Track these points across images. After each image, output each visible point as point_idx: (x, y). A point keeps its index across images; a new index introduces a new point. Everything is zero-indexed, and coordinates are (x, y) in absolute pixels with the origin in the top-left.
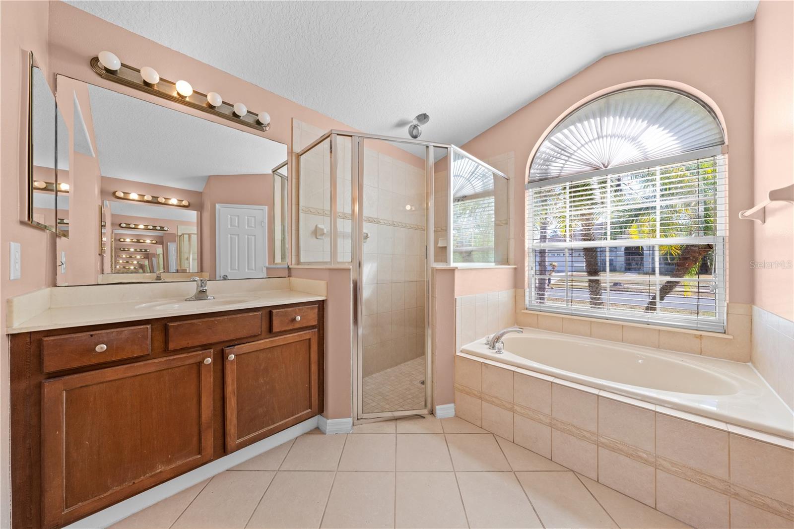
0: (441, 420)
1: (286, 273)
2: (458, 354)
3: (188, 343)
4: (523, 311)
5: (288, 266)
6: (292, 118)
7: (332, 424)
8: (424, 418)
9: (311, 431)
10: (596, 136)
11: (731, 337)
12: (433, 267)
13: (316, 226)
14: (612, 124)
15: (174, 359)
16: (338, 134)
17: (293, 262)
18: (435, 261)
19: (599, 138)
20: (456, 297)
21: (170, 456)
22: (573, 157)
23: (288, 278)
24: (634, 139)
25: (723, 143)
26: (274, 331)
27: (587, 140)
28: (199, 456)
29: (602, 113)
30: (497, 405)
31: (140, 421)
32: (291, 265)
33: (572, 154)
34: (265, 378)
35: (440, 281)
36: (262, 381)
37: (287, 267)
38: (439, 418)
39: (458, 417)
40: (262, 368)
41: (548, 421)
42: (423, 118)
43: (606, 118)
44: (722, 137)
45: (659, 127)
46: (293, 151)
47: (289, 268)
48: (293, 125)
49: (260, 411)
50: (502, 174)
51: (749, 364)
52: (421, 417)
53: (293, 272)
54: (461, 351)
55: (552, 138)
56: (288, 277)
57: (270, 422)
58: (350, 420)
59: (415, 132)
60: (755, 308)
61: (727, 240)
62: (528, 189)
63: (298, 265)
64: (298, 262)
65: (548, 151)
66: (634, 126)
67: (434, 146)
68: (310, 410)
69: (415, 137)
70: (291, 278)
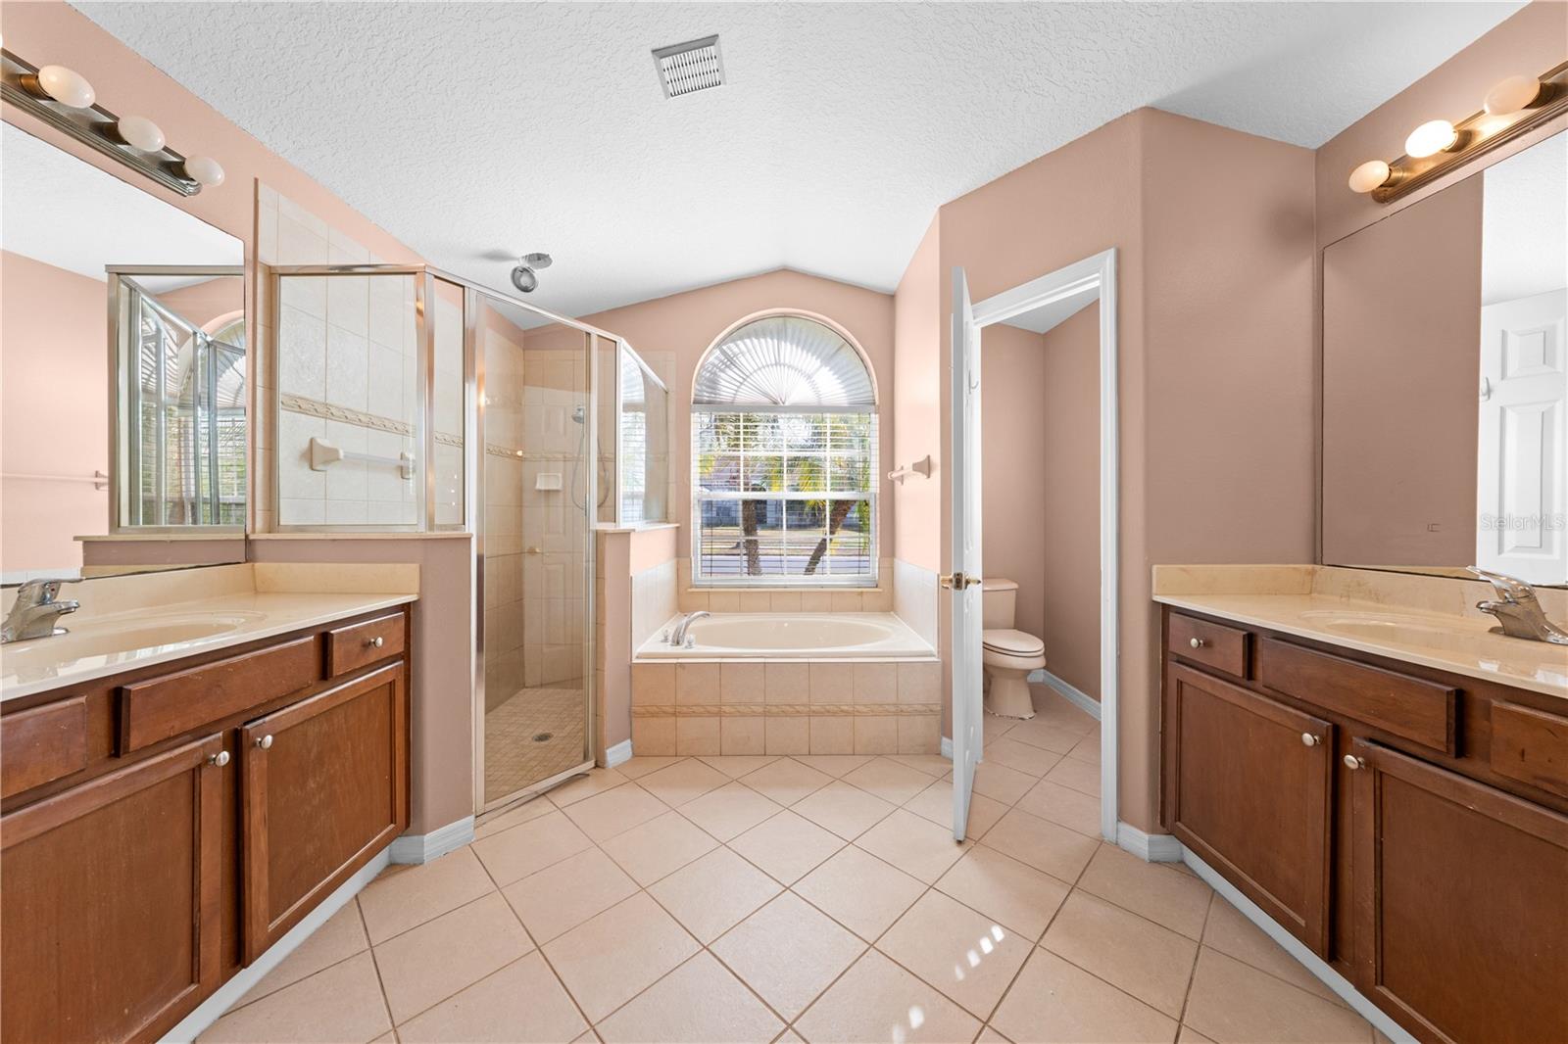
0: (616, 768)
1: (239, 553)
2: (635, 661)
3: (173, 727)
4: (689, 590)
5: (247, 536)
6: (256, 180)
7: (433, 842)
8: (588, 775)
9: (379, 874)
10: (774, 362)
11: (880, 590)
12: (597, 532)
13: (312, 441)
14: (790, 352)
15: (142, 771)
16: (436, 277)
17: (259, 525)
18: (599, 520)
19: (776, 364)
20: (631, 574)
21: (126, 1011)
22: (748, 380)
23: (249, 565)
24: (809, 377)
25: (874, 403)
26: (334, 674)
27: (765, 364)
28: (193, 987)
29: (780, 334)
30: (700, 715)
31: (58, 944)
32: (254, 532)
33: (748, 377)
34: (318, 779)
35: (610, 549)
36: (313, 786)
37: (244, 537)
38: (611, 767)
39: (637, 755)
40: (312, 756)
41: (761, 710)
42: (541, 259)
43: (783, 343)
44: (873, 396)
45: (830, 370)
46: (260, 259)
47: (248, 541)
48: (260, 198)
49: (310, 849)
50: (661, 383)
51: (892, 613)
52: (585, 775)
53: (259, 550)
54: (637, 658)
55: (724, 347)
56: (247, 561)
57: (326, 868)
58: (472, 817)
59: (525, 280)
60: (896, 560)
61: (878, 496)
62: (694, 412)
63: (270, 532)
64: (272, 524)
65: (717, 362)
66: (809, 362)
67: (599, 336)
68: (392, 826)
69: (526, 290)
70: (257, 565)
